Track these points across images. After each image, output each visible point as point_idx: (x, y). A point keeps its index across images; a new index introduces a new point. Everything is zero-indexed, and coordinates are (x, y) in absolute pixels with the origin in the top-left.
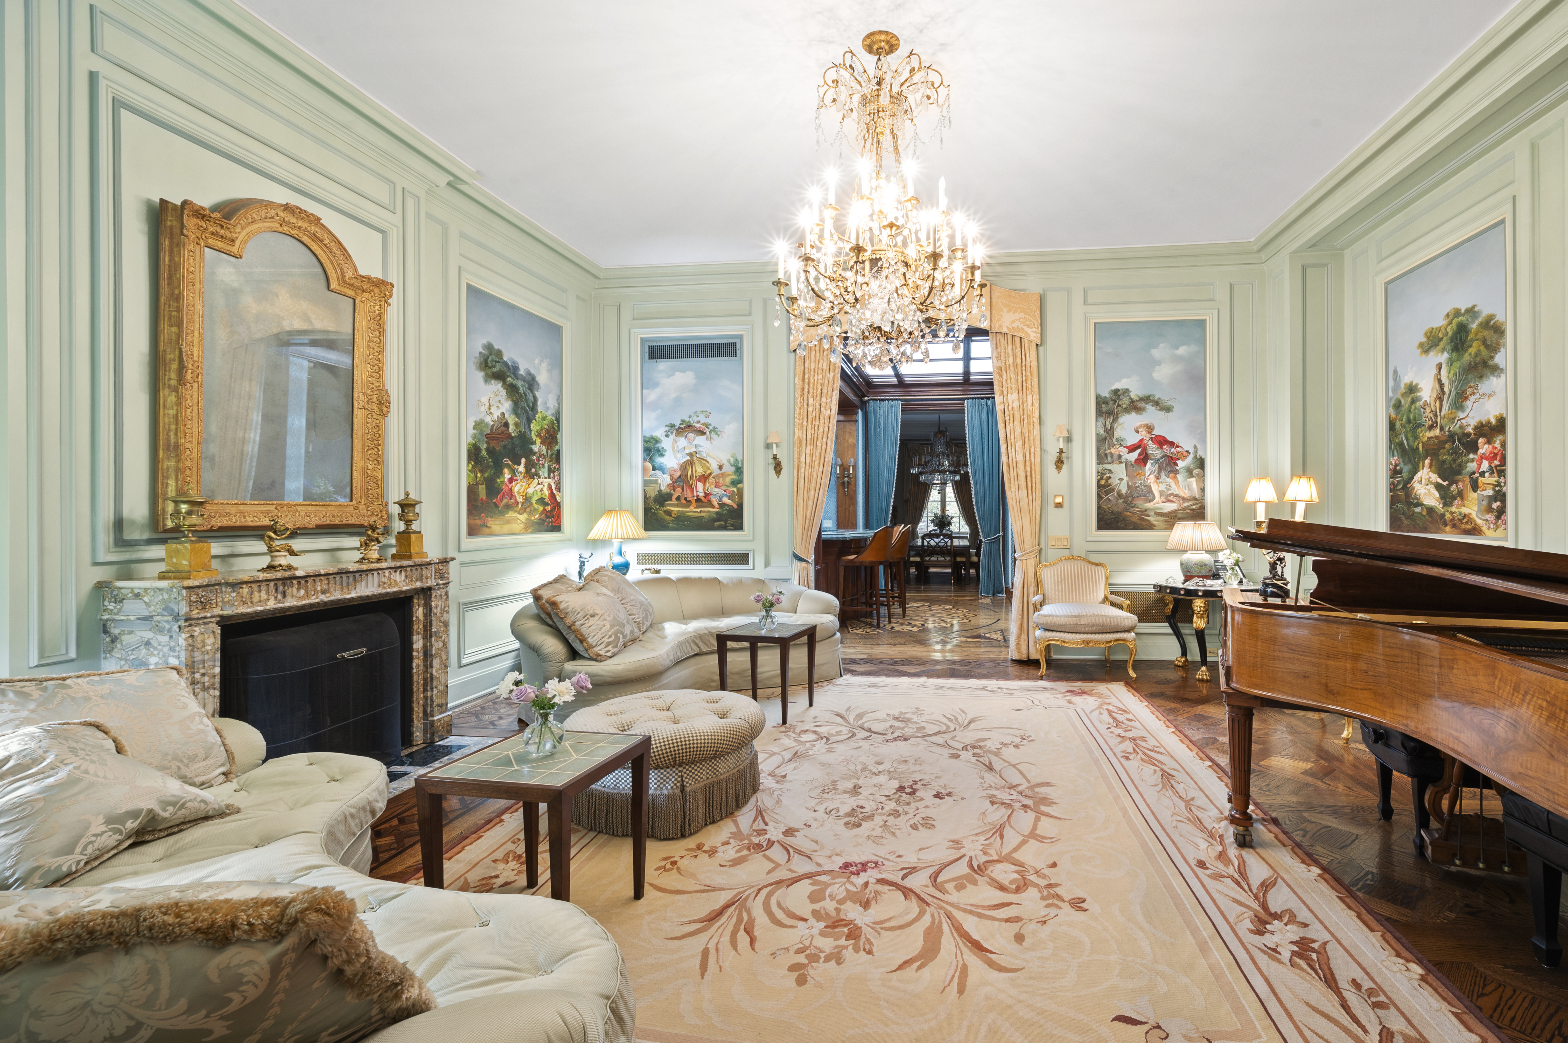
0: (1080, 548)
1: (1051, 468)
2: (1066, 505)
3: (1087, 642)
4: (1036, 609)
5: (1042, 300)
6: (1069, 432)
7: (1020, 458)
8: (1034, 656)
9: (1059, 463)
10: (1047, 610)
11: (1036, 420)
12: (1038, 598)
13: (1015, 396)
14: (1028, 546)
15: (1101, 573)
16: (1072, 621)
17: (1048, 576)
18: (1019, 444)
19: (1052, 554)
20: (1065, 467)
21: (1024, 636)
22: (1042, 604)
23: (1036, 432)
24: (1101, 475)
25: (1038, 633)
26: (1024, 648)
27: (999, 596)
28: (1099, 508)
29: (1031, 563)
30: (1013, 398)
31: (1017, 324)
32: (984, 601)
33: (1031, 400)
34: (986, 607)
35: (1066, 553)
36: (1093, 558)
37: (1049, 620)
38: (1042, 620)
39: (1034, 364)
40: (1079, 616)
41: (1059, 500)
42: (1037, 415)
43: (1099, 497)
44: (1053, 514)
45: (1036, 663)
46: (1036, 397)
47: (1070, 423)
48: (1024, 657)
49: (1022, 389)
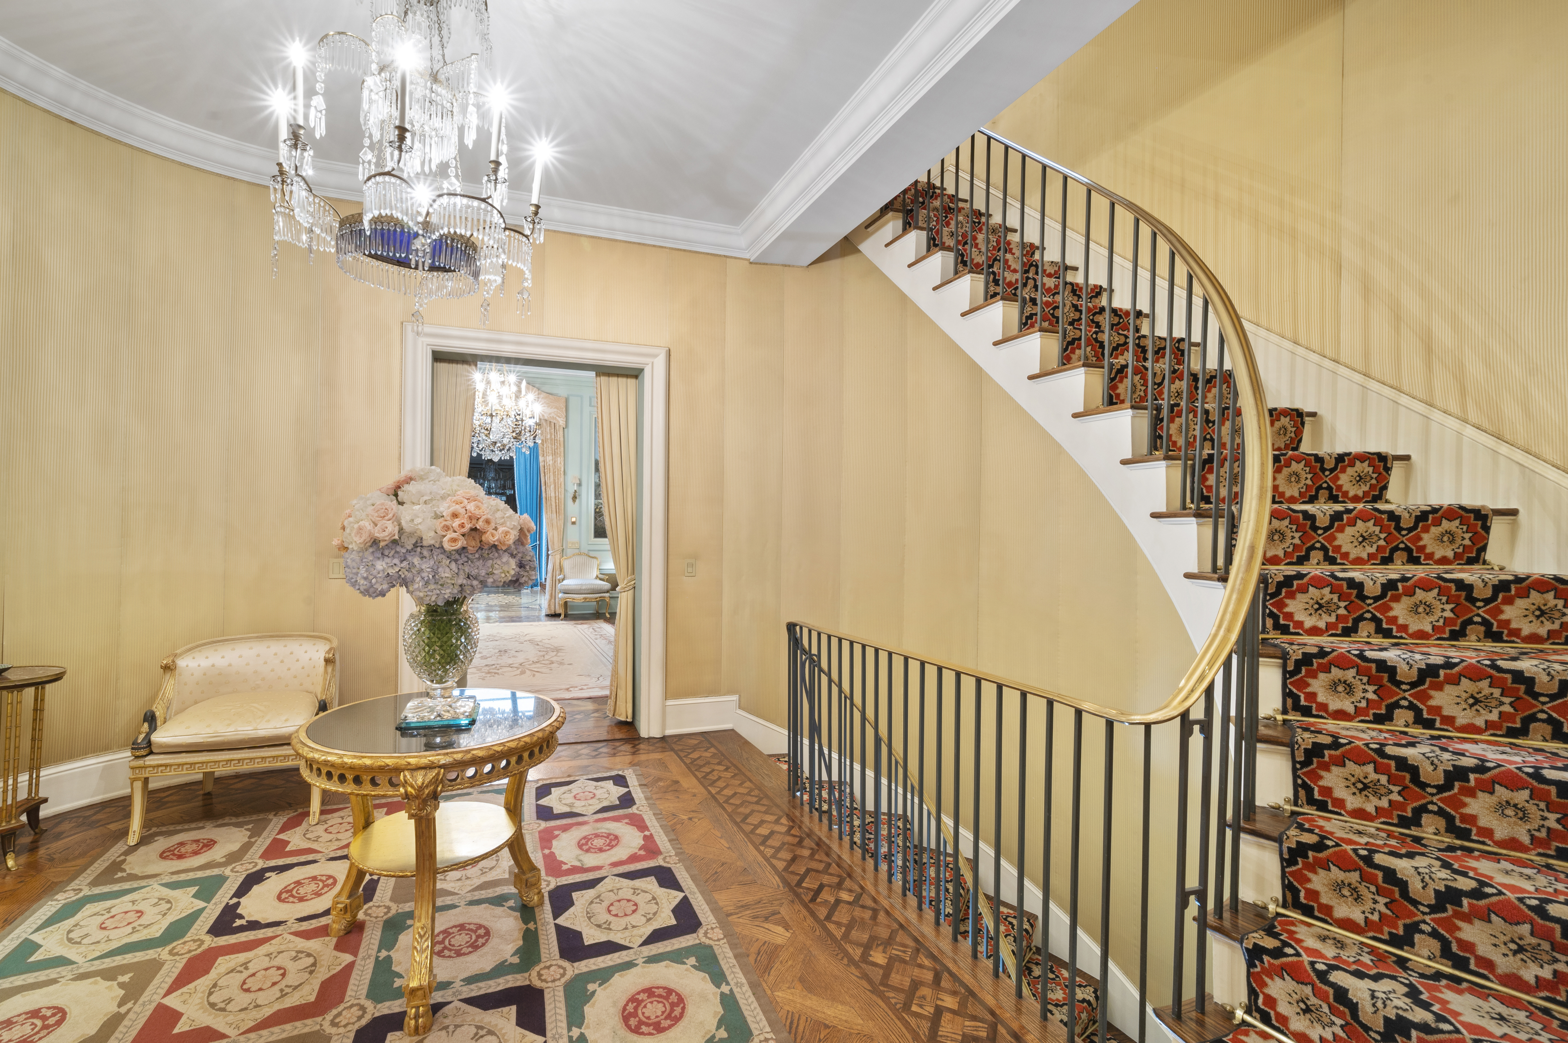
0: (585, 548)
1: (570, 501)
2: (577, 523)
3: (585, 598)
4: (560, 582)
5: (567, 401)
6: (580, 480)
7: (553, 495)
8: (558, 612)
9: (574, 498)
10: (565, 582)
11: (562, 472)
12: (561, 576)
13: (551, 458)
14: (556, 547)
15: (595, 563)
16: (578, 587)
17: (567, 564)
18: (552, 486)
19: (569, 552)
20: (577, 501)
21: (553, 600)
22: (563, 580)
23: (562, 479)
24: (596, 505)
25: (560, 595)
26: (553, 607)
27: (535, 589)
28: (595, 525)
29: (558, 557)
30: (549, 459)
31: (553, 415)
32: (525, 591)
33: (560, 460)
34: (527, 594)
35: (577, 551)
36: (592, 554)
37: (566, 587)
38: (563, 588)
39: (562, 439)
40: (581, 585)
41: (574, 520)
42: (562, 469)
43: (595, 519)
44: (571, 529)
45: (559, 615)
46: (562, 459)
47: (581, 475)
48: (553, 612)
49: (555, 454)
